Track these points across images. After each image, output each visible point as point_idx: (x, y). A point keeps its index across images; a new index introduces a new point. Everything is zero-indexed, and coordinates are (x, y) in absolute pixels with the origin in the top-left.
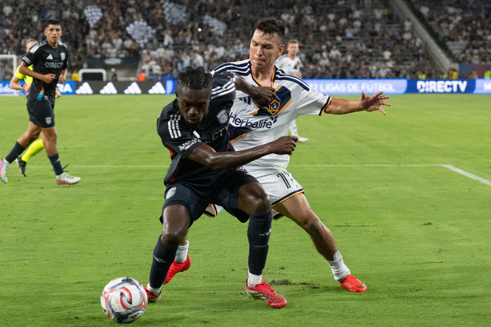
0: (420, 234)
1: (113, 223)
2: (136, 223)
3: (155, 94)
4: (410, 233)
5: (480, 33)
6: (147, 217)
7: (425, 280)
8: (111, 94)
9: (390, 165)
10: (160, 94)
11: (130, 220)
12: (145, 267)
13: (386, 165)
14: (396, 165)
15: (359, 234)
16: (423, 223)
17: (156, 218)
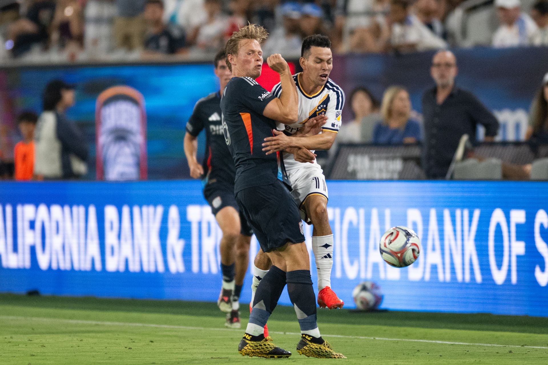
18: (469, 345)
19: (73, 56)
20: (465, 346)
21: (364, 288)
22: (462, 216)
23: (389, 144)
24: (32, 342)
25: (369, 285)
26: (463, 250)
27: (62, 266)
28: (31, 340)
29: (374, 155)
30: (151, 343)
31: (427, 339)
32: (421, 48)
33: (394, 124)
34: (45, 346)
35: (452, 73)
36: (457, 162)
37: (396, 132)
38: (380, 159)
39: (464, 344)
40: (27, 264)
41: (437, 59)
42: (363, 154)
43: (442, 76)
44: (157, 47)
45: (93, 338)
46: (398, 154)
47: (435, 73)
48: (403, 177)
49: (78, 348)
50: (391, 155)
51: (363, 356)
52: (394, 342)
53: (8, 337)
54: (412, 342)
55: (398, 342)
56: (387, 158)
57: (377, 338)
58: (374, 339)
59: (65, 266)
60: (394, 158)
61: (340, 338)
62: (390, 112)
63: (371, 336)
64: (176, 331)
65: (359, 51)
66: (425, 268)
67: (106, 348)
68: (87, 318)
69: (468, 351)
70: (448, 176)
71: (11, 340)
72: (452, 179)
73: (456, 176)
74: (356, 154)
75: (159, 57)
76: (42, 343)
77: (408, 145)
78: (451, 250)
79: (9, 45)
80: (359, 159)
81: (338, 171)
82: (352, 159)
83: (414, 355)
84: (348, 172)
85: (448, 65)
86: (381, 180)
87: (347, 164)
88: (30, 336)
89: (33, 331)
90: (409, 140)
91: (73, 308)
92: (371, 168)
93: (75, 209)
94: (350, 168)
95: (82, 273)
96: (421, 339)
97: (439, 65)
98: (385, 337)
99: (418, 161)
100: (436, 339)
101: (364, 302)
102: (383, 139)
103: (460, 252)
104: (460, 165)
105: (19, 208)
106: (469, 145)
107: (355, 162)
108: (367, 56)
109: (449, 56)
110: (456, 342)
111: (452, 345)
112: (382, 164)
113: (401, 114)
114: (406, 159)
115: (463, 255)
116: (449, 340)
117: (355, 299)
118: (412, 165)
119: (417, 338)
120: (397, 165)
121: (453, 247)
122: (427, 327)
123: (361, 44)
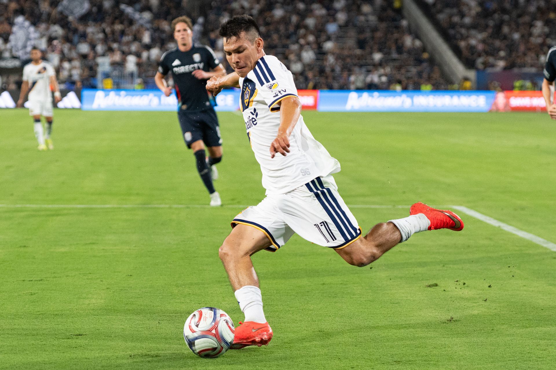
0: (423, 298)
1: (7, 282)
2: (39, 282)
3: (66, 109)
4: (409, 298)
5: (506, 30)
6: (54, 274)
7: (429, 361)
8: (7, 108)
9: (384, 207)
10: (73, 109)
11: (31, 279)
12: (51, 343)
13: (377, 207)
14: (390, 207)
15: (341, 299)
16: (427, 284)
17: (67, 276)
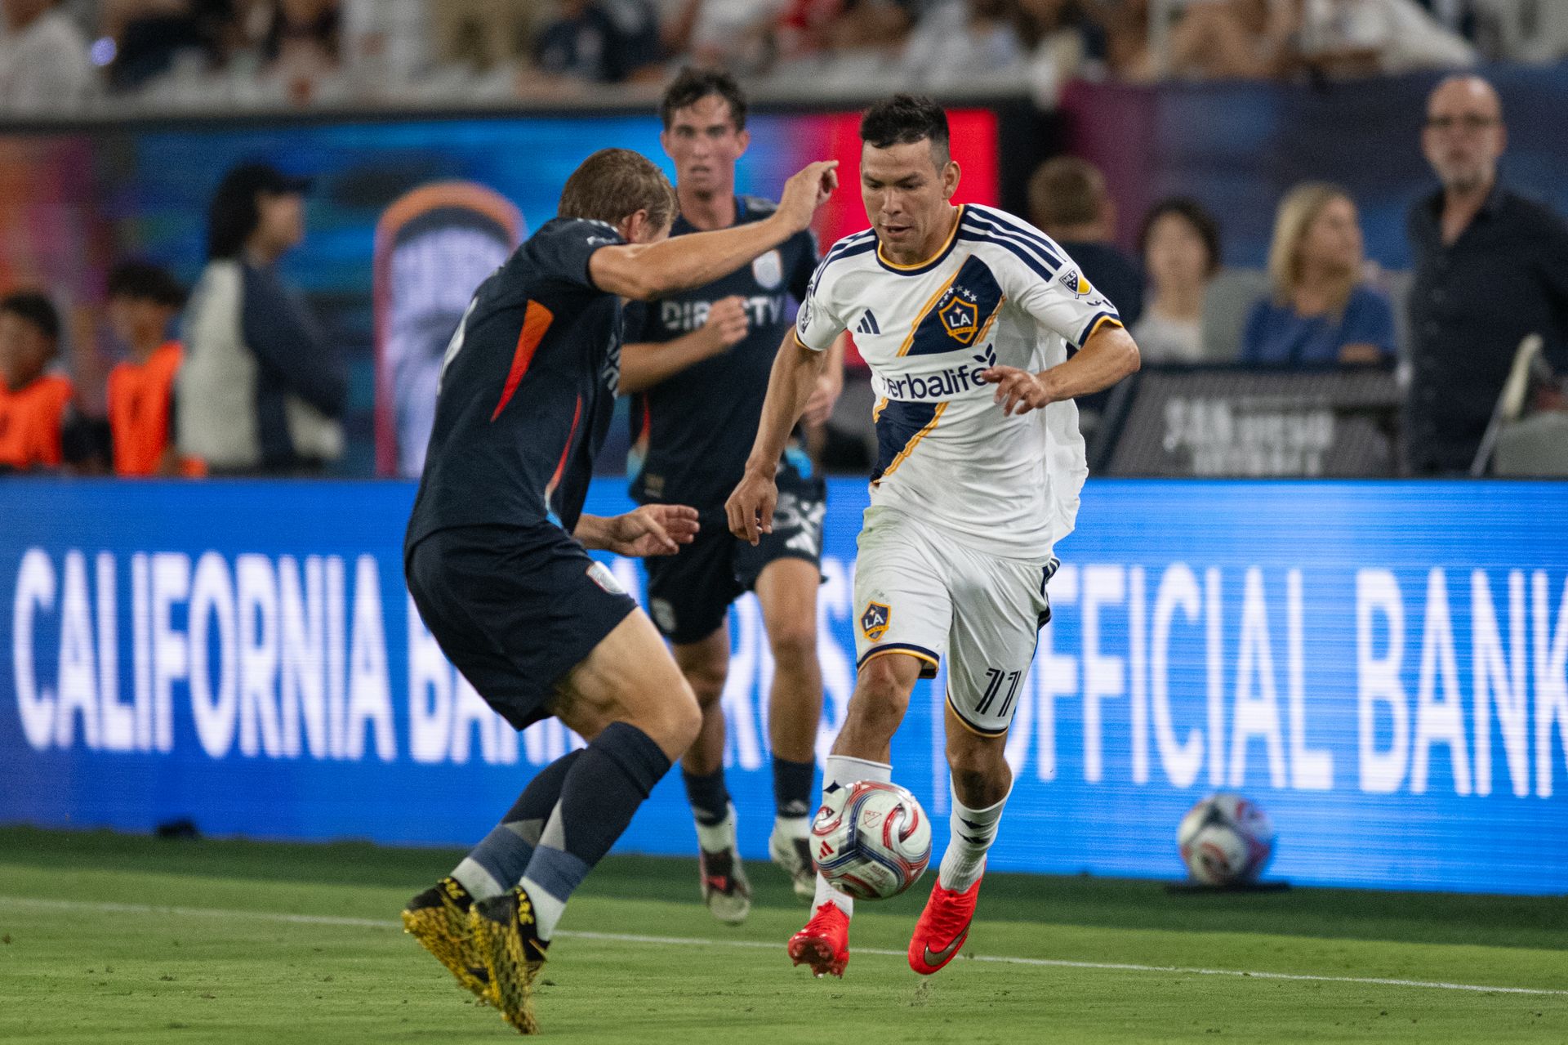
18: (1543, 995)
19: (302, 88)
20: (1529, 997)
21: (1214, 818)
22: (1528, 588)
23: (1294, 365)
24: (171, 983)
25: (1228, 807)
26: (1531, 693)
27: (273, 747)
28: (171, 979)
29: (1247, 401)
30: (545, 986)
31: (1412, 976)
32: (1391, 64)
33: (1311, 302)
34: (214, 997)
35: (1488, 146)
36: (1504, 421)
37: (1314, 325)
38: (1262, 411)
39: (1528, 991)
40: (164, 739)
41: (1440, 103)
42: (1210, 396)
43: (1457, 156)
44: (571, 60)
45: (364, 970)
46: (1320, 398)
47: (1436, 149)
48: (1335, 469)
49: (316, 1002)
50: (1299, 399)
51: (1210, 1031)
52: (1307, 985)
53: (100, 967)
54: (1364, 986)
55: (1319, 986)
56: (1286, 411)
57: (1254, 974)
58: (1245, 974)
59: (281, 743)
60: (1308, 410)
61: (1139, 973)
62: (1298, 264)
63: (1236, 967)
64: (625, 951)
65: (1196, 74)
66: (1411, 749)
67: (406, 1002)
68: (346, 909)
69: (1540, 1015)
70: (1478, 466)
71: (106, 977)
72: (1489, 473)
73: (1502, 467)
74: (1189, 397)
75: (573, 89)
76: (204, 989)
77: (1353, 369)
78: (1491, 692)
79: (104, 51)
80: (1199, 411)
81: (1130, 451)
82: (1175, 410)
83: (1370, 1025)
84: (1164, 452)
85: (1474, 121)
86: (1268, 478)
87: (1161, 427)
88: (167, 966)
89: (178, 949)
90: (1358, 352)
91: (305, 878)
92: (1236, 441)
93: (314, 567)
94: (1170, 442)
95: (335, 768)
96: (1391, 976)
97: (1446, 121)
98: (1279, 968)
99: (1384, 417)
100: (1437, 977)
101: (1214, 859)
102: (1274, 349)
103: (1521, 699)
104: (1514, 431)
105: (139, 565)
106: (1545, 371)
107: (1187, 421)
108: (1226, 88)
109: (1479, 91)
110: (1502, 986)
111: (1489, 994)
112: (1273, 426)
113: (1335, 270)
114: (1344, 413)
115: (1531, 707)
116: (1481, 979)
117: (1186, 851)
118: (1364, 431)
119: (1380, 973)
120: (1319, 431)
121: (1501, 685)
122: (1412, 939)
123: (1205, 50)
